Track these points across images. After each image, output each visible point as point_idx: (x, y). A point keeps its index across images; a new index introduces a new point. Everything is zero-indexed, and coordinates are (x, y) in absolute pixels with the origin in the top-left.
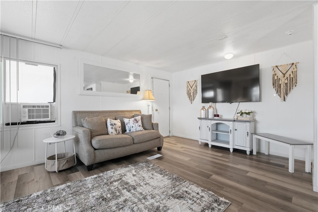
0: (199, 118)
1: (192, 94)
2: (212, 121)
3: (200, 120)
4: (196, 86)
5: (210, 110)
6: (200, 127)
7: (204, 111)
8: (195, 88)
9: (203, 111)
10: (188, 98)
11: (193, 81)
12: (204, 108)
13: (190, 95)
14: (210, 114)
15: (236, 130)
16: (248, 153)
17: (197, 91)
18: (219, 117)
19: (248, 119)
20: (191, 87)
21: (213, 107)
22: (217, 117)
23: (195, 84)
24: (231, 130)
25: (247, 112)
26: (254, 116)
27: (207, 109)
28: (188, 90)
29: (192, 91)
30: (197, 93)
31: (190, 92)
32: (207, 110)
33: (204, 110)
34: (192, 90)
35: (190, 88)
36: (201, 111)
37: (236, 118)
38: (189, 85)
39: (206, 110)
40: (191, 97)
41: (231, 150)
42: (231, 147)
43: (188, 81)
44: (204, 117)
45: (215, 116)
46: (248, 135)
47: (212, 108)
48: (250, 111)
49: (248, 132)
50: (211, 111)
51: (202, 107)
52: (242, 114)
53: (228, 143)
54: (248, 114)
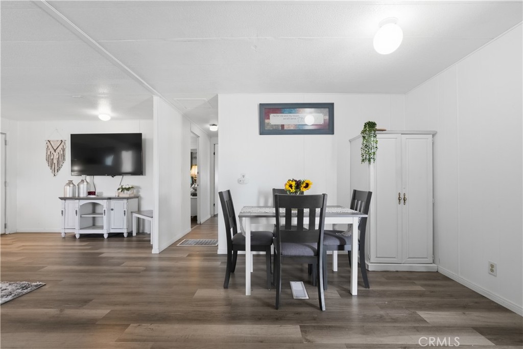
0: (61, 199)
1: (55, 161)
2: (81, 201)
3: (63, 201)
4: (64, 150)
5: (81, 186)
6: (62, 211)
7: (70, 187)
8: (62, 152)
9: (68, 187)
10: (49, 168)
11: (58, 141)
12: (71, 182)
13: (53, 162)
14: (81, 191)
15: (112, 210)
16: (125, 235)
17: (64, 156)
18: (95, 195)
19: (128, 196)
20: (55, 151)
21: (87, 182)
22: (93, 195)
23: (61, 146)
24: (105, 211)
25: (127, 187)
26: (138, 191)
27: (76, 184)
28: (49, 153)
29: (56, 156)
30: (64, 159)
31: (52, 158)
32: (78, 185)
33: (71, 185)
34: (55, 154)
35: (53, 151)
36: (66, 187)
37: (117, 195)
38: (50, 146)
39: (74, 185)
40: (55, 166)
41: (106, 236)
42: (105, 232)
43: (49, 139)
44: (71, 196)
45: (90, 193)
46: (125, 214)
47: (85, 183)
48: (130, 187)
49: (125, 211)
50: (84, 188)
51: (68, 182)
52: (123, 189)
53: (102, 227)
54: (128, 189)
